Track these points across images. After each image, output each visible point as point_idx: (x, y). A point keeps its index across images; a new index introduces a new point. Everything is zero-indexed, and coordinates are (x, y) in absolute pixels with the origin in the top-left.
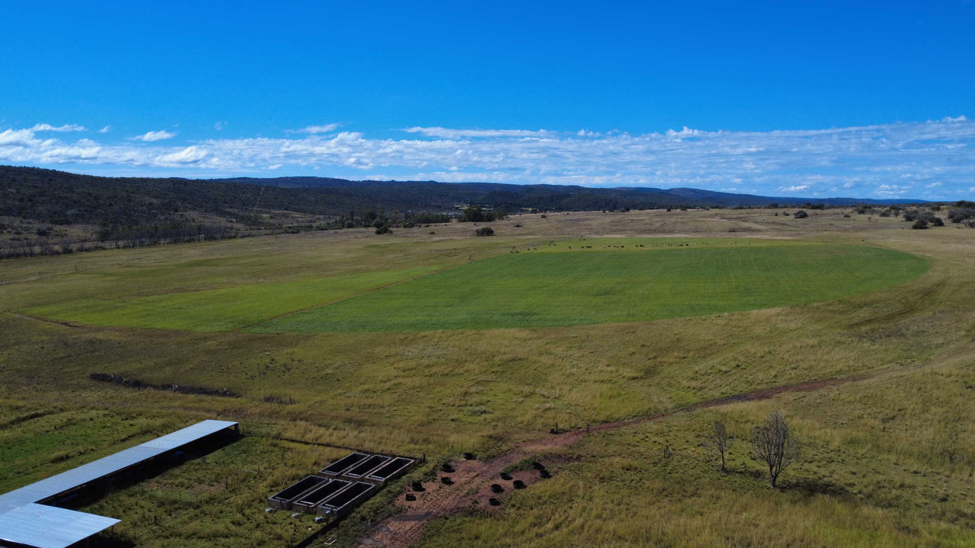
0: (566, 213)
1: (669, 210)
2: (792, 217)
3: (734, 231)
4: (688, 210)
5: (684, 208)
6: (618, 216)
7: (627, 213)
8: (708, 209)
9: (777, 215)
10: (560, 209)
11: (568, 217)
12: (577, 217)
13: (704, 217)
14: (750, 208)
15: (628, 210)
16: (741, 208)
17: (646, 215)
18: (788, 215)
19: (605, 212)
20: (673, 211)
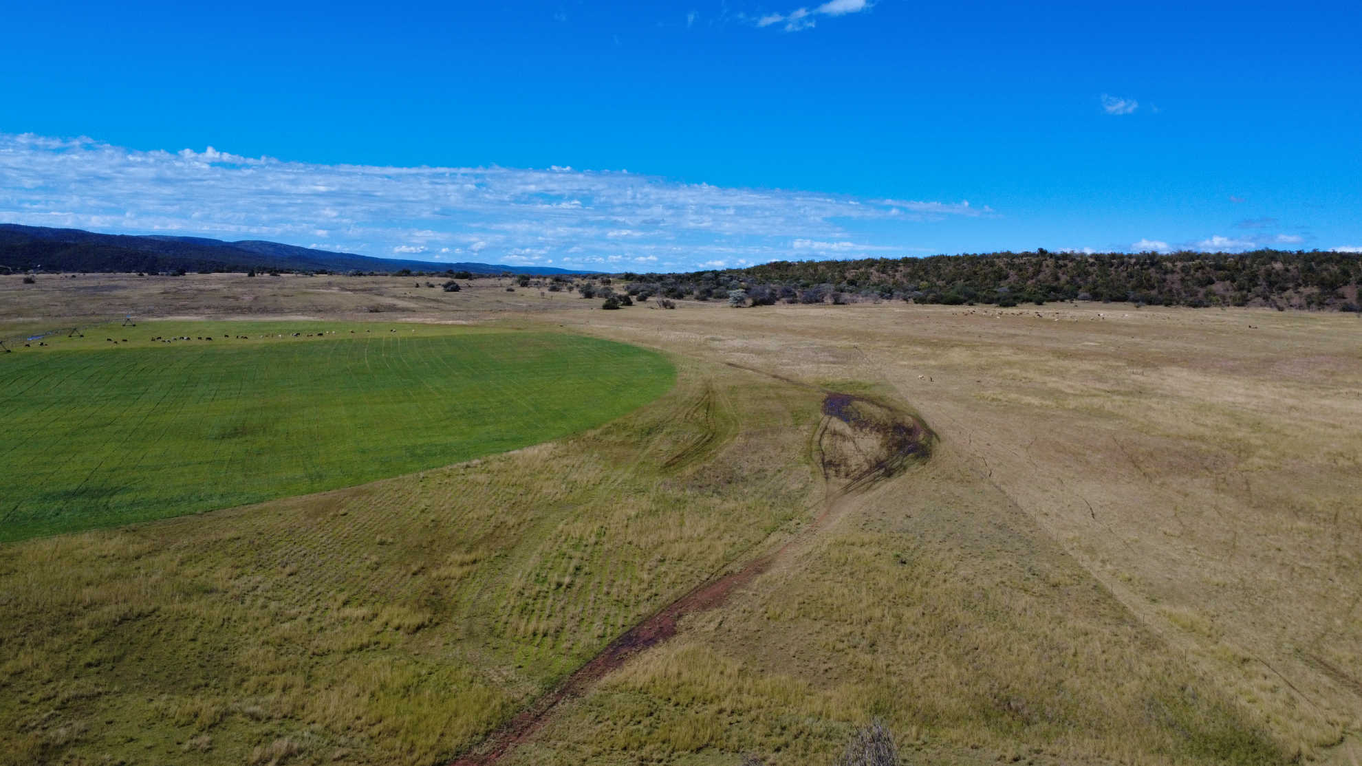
0: (70, 275)
1: (252, 275)
2: (441, 289)
3: (377, 311)
4: (282, 275)
5: (274, 272)
6: (172, 283)
7: (181, 277)
8: (312, 275)
9: (417, 286)
10: (51, 268)
11: (76, 283)
12: (94, 283)
13: (314, 287)
14: (372, 274)
15: (182, 273)
16: (360, 275)
17: (217, 281)
18: (432, 286)
19: (141, 275)
20: (258, 276)
